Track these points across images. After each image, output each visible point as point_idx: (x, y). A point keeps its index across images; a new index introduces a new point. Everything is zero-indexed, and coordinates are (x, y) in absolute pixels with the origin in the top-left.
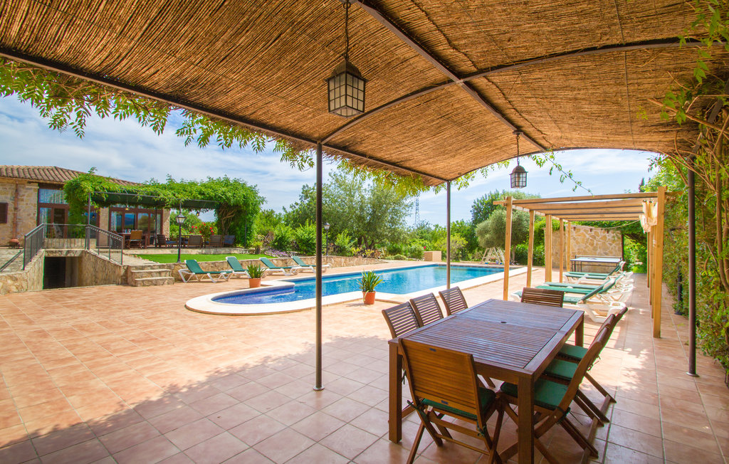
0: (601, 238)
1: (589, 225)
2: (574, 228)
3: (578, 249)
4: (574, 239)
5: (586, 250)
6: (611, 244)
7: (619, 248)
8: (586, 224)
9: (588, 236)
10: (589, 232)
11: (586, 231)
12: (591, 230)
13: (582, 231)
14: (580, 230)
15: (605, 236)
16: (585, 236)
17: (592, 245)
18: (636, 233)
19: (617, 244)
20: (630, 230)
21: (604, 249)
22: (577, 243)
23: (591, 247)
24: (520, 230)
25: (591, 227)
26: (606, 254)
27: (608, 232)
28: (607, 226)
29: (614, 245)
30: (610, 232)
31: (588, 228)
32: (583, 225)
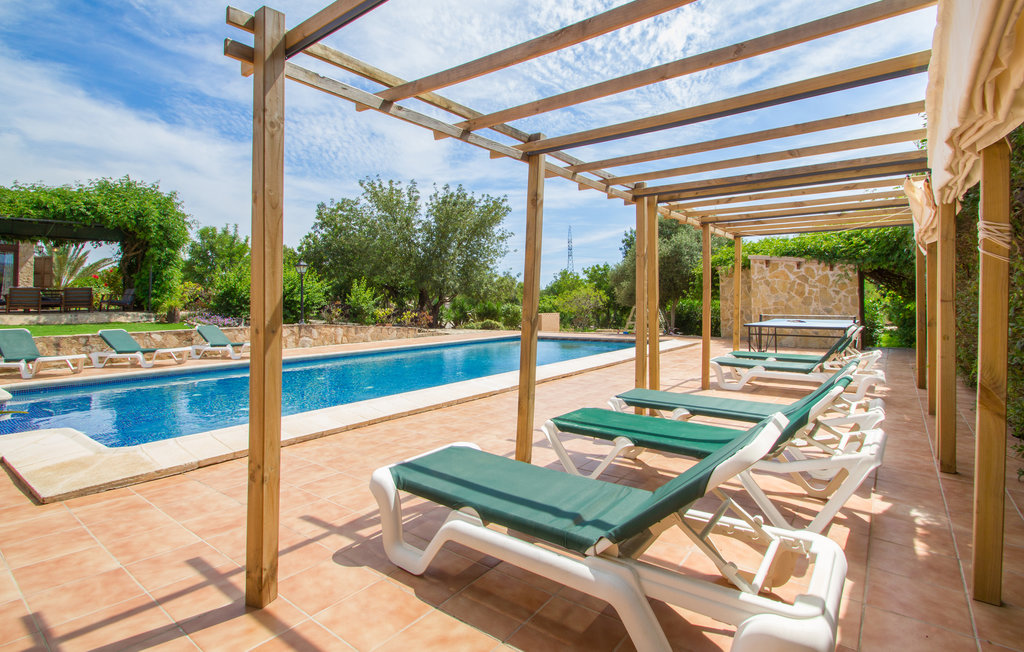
0: (819, 281)
1: (794, 255)
2: (767, 262)
3: (775, 304)
4: (767, 283)
5: (790, 304)
6: (837, 293)
7: (853, 300)
8: (788, 254)
9: (792, 277)
10: (796, 270)
11: (788, 267)
12: (799, 265)
13: (781, 268)
14: (776, 265)
15: (826, 277)
16: (787, 277)
17: (801, 294)
18: (885, 266)
19: (848, 292)
20: (874, 262)
21: (825, 302)
22: (773, 290)
23: (799, 300)
24: (678, 272)
25: (799, 259)
26: (829, 312)
27: (832, 268)
28: (828, 257)
29: (843, 293)
30: (836, 269)
31: (793, 261)
32: (783, 255)
